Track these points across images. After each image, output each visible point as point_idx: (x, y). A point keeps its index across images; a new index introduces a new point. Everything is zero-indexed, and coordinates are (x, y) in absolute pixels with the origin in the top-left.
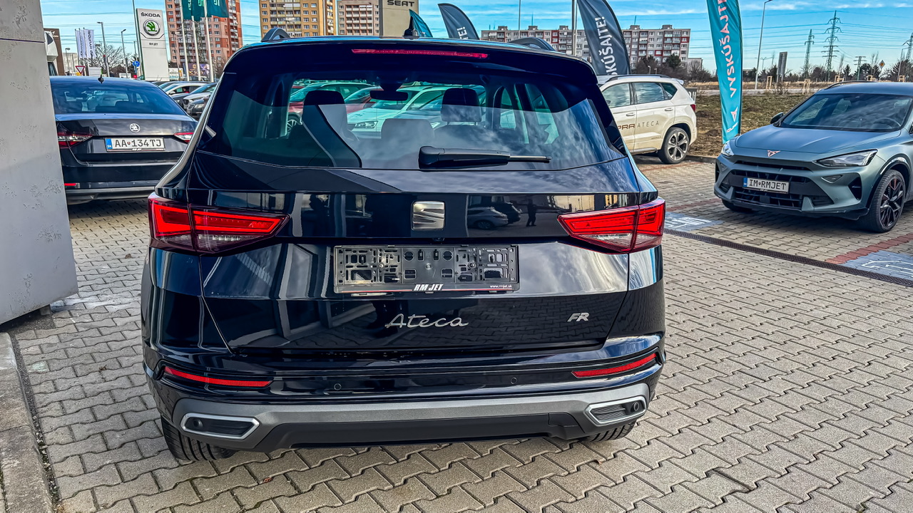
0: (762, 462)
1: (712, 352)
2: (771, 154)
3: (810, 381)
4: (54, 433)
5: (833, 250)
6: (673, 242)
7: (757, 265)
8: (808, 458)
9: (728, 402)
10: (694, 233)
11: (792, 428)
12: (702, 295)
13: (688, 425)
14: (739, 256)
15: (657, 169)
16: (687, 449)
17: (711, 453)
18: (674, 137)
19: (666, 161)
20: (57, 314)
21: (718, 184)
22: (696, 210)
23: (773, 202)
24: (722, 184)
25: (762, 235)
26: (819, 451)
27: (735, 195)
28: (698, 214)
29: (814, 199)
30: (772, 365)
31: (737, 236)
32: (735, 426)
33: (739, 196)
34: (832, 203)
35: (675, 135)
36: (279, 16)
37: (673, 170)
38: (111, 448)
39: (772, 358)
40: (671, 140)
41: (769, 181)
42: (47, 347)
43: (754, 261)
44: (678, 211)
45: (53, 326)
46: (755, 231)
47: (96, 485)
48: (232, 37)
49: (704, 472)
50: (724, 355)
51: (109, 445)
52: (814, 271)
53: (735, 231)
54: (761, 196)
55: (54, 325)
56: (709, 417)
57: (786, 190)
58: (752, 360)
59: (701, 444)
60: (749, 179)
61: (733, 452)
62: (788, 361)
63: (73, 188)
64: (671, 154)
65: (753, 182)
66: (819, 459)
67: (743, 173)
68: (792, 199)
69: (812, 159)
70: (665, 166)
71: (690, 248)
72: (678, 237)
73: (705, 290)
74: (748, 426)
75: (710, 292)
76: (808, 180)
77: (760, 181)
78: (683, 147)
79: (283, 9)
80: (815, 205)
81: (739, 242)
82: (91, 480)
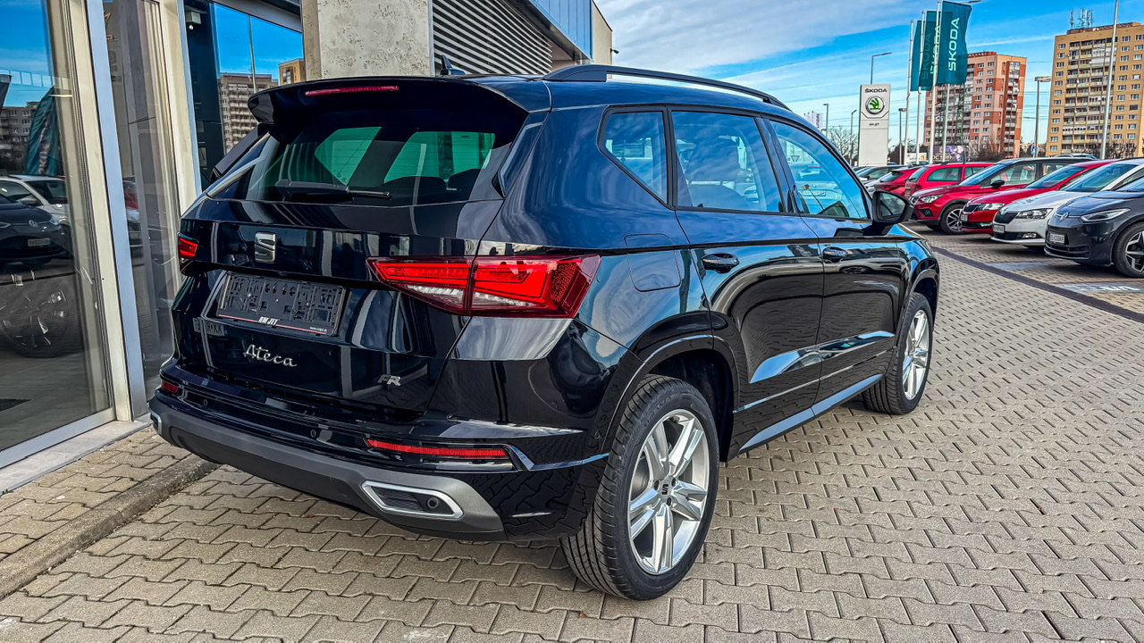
36: (1081, 76)
48: (1008, 109)
79: (1088, 66)
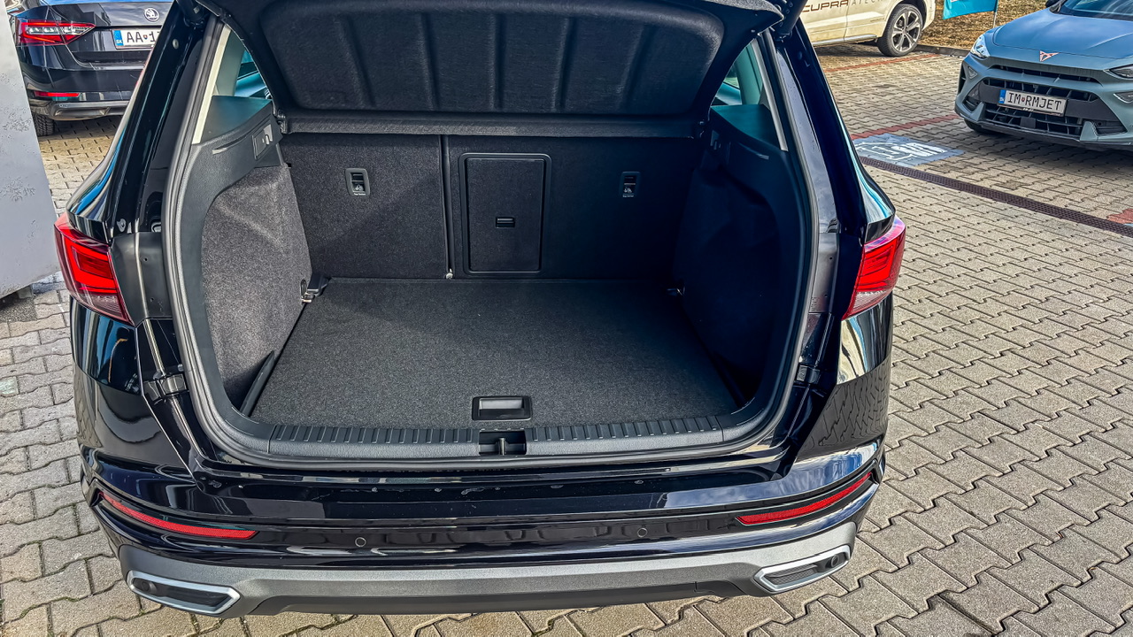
0: (1011, 582)
1: (942, 378)
2: (1044, 58)
3: (1084, 432)
4: (9, 503)
5: (1118, 200)
6: (891, 185)
7: (1010, 224)
8: (1080, 575)
9: (964, 470)
10: (921, 169)
11: (1059, 521)
12: (929, 276)
13: (903, 510)
14: (985, 209)
15: (874, 64)
16: (902, 554)
17: (936, 564)
18: (902, 18)
19: (887, 53)
20: (41, 296)
21: (961, 97)
22: (926, 131)
23: (1039, 126)
24: (967, 98)
25: (1019, 174)
26: (1096, 562)
27: (986, 115)
28: (929, 138)
29: (1100, 124)
30: (1029, 402)
31: (982, 176)
32: (972, 514)
33: (991, 116)
34: (1125, 130)
35: (903, 15)
37: (896, 66)
38: (84, 531)
39: (1029, 391)
40: (898, 23)
41: (1037, 97)
42: (22, 352)
43: (1006, 218)
44: (900, 133)
45: (34, 317)
46: (1009, 168)
47: (55, 598)
49: (925, 599)
50: (959, 384)
51: (82, 526)
52: (1091, 236)
53: (981, 166)
54: (1022, 117)
55: (35, 315)
56: (935, 496)
57: (1061, 110)
58: (1001, 393)
59: (922, 546)
60: (1008, 92)
61: (971, 561)
62: (1052, 395)
63: (77, 101)
64: (895, 43)
65: (1013, 96)
66: (1096, 578)
67: (999, 83)
68: (1068, 123)
69: (1104, 66)
70: (886, 59)
71: (915, 194)
72: (898, 176)
73: (935, 267)
74: (992, 515)
75: (941, 270)
76: (1094, 97)
77: (1024, 95)
78: (913, 33)
80: (1099, 132)
81: (986, 184)
82: (48, 590)
